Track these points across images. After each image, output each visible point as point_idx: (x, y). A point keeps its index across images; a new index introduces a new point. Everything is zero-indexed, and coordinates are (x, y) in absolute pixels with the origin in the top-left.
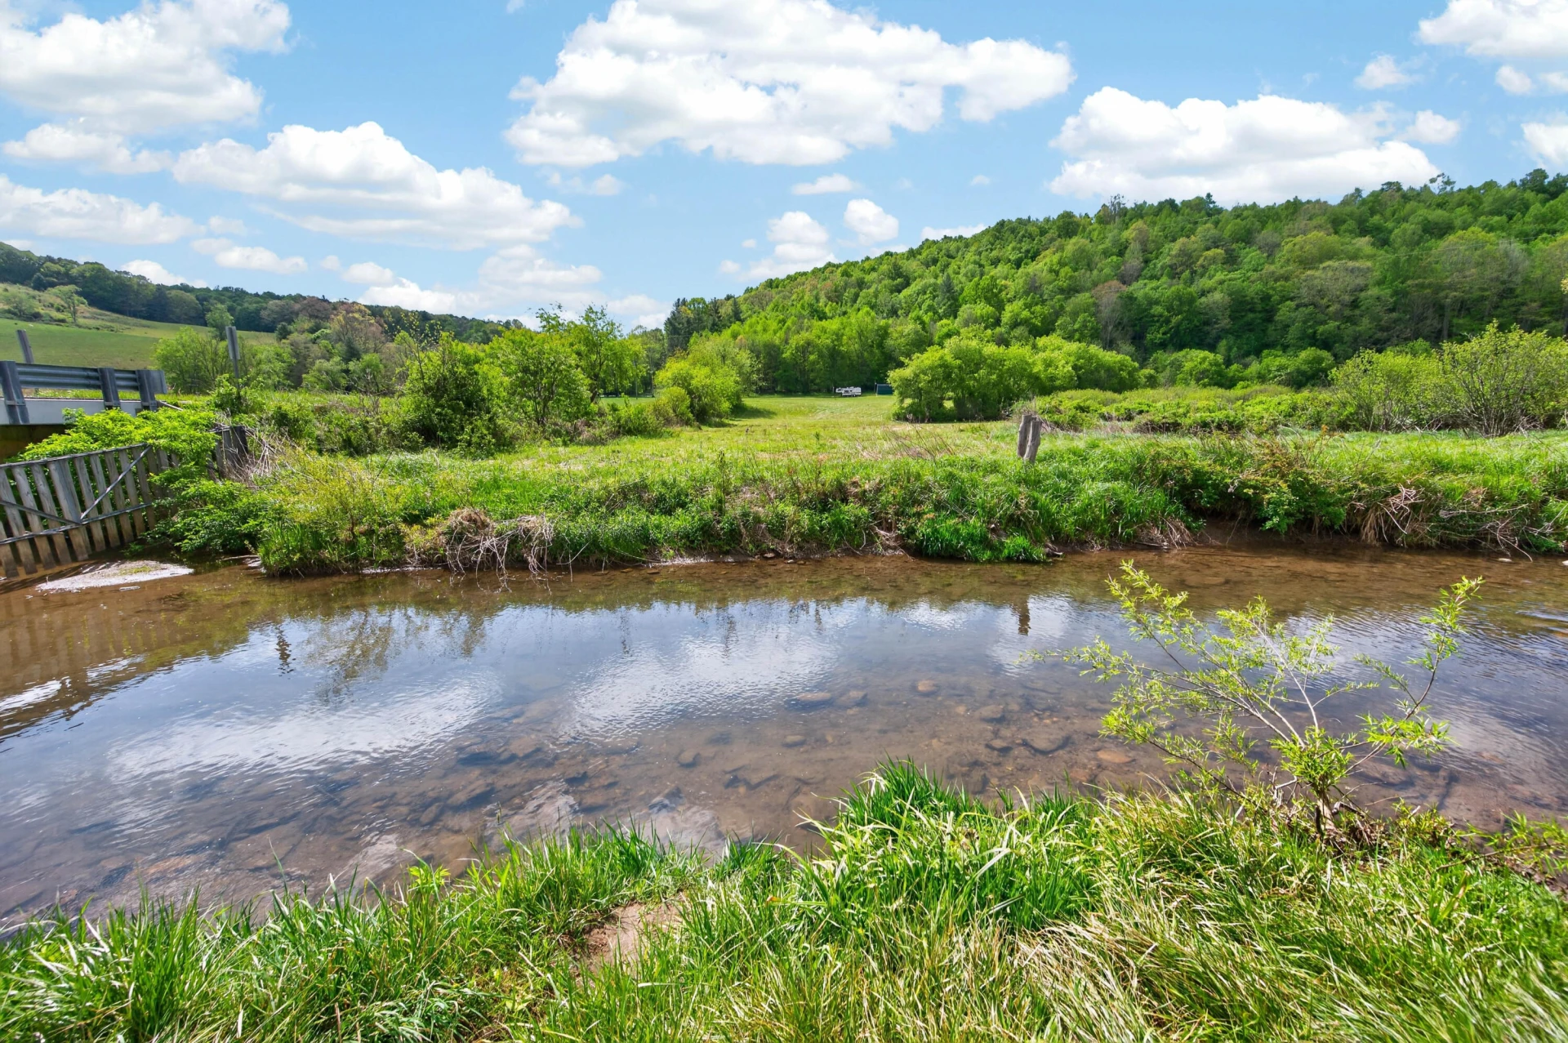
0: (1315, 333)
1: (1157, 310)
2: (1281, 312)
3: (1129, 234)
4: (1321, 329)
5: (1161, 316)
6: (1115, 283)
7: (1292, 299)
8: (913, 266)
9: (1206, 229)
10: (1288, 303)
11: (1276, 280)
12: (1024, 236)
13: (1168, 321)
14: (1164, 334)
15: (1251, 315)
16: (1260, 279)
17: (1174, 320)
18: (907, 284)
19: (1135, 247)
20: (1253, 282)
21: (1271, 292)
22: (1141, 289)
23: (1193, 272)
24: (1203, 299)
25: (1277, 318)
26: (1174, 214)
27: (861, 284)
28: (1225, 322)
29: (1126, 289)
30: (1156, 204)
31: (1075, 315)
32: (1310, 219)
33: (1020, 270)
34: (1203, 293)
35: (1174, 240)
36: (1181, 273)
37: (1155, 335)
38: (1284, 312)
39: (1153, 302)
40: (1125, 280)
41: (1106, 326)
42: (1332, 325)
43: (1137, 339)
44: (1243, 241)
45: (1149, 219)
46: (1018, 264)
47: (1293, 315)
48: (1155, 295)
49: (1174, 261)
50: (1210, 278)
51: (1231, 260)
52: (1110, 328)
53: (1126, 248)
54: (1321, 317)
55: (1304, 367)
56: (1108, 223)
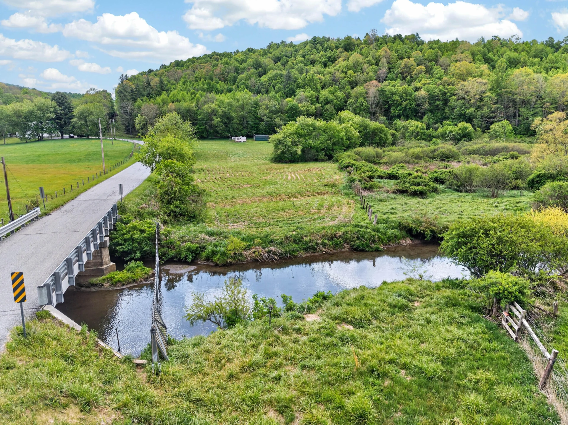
0: (465, 113)
1: (396, 98)
2: (451, 102)
3: (381, 52)
4: (468, 111)
5: (397, 101)
6: (375, 82)
7: (455, 95)
8: (267, 61)
9: (416, 53)
10: (453, 97)
11: (449, 85)
12: (327, 48)
13: (401, 104)
14: (400, 110)
15: (438, 103)
16: (441, 84)
17: (404, 104)
18: (265, 73)
19: (384, 61)
20: (438, 85)
21: (446, 91)
22: (388, 86)
23: (412, 77)
24: (417, 93)
25: (449, 104)
26: (401, 43)
27: (237, 71)
28: (426, 106)
29: (381, 86)
30: (393, 36)
31: (357, 98)
32: (462, 53)
33: (327, 69)
34: (417, 89)
35: (402, 58)
36: (406, 77)
37: (394, 111)
38: (453, 101)
39: (393, 94)
40: (380, 80)
41: (371, 106)
42: (472, 109)
43: (387, 113)
44: (434, 60)
45: (390, 44)
46: (325, 65)
47: (455, 103)
48: (394, 89)
49: (403, 70)
50: (420, 81)
51: (429, 71)
52: (374, 106)
53: (380, 60)
54: (467, 105)
55: (460, 132)
56: (370, 44)
